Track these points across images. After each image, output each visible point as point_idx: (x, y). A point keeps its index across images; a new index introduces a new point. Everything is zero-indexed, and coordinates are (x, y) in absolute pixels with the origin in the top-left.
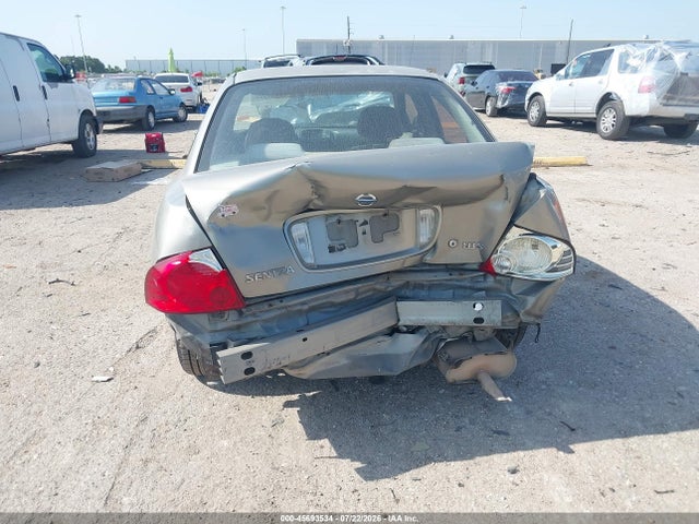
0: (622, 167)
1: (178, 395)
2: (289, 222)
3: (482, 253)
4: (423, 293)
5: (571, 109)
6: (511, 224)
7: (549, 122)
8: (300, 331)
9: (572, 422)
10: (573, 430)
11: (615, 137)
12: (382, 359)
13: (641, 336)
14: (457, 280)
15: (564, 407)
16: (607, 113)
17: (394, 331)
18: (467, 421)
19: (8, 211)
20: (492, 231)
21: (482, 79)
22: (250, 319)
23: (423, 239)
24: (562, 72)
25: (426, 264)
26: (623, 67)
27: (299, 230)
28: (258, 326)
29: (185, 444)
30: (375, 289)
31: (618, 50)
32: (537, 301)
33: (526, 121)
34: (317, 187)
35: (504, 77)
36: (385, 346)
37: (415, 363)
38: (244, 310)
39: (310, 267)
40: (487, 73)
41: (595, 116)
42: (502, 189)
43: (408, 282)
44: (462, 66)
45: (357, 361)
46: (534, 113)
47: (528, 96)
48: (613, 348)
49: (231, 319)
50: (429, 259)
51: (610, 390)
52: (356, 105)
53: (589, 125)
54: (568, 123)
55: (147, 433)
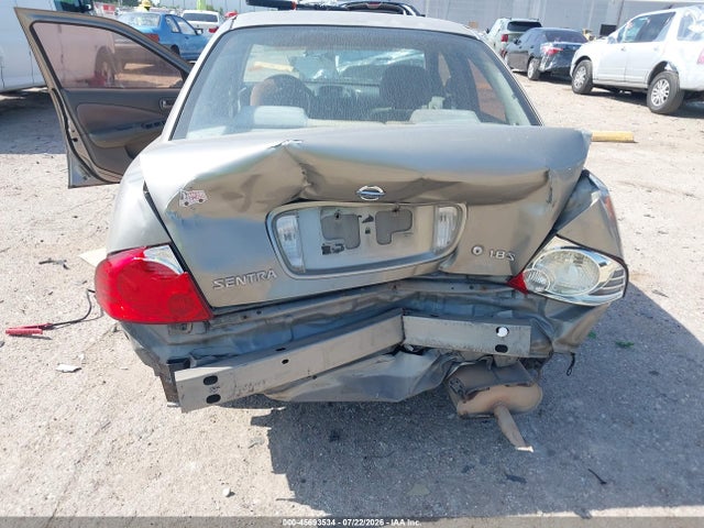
0: (672, 147)
1: (149, 396)
2: (274, 213)
3: (513, 265)
4: (437, 306)
5: (621, 77)
6: (553, 233)
7: (595, 90)
8: (281, 350)
9: (602, 470)
10: (603, 483)
11: (665, 111)
12: (382, 382)
13: (689, 360)
14: (479, 295)
15: (595, 449)
16: (659, 84)
17: (398, 349)
18: (478, 460)
19: (10, 156)
20: (527, 239)
21: (527, 37)
22: (219, 332)
23: (441, 243)
24: (615, 35)
25: (441, 272)
26: (684, 33)
27: (287, 224)
28: (229, 341)
29: (146, 463)
30: (377, 299)
31: (680, 13)
32: (574, 329)
33: (570, 87)
34: (310, 172)
35: (551, 36)
36: (386, 366)
37: (421, 390)
38: (211, 322)
39: (298, 272)
40: (533, 30)
41: (646, 86)
42: (545, 189)
43: (418, 293)
44: (506, 21)
45: (351, 384)
46: (579, 79)
47: (574, 60)
48: (655, 373)
49: (196, 331)
50: (446, 267)
51: (650, 431)
52: (387, 59)
53: (638, 96)
54: (615, 92)
55: (106, 445)
